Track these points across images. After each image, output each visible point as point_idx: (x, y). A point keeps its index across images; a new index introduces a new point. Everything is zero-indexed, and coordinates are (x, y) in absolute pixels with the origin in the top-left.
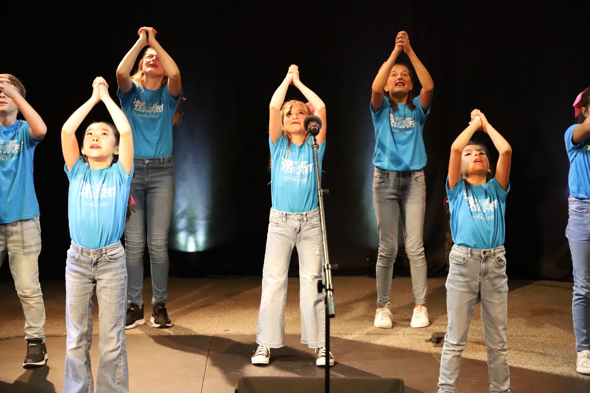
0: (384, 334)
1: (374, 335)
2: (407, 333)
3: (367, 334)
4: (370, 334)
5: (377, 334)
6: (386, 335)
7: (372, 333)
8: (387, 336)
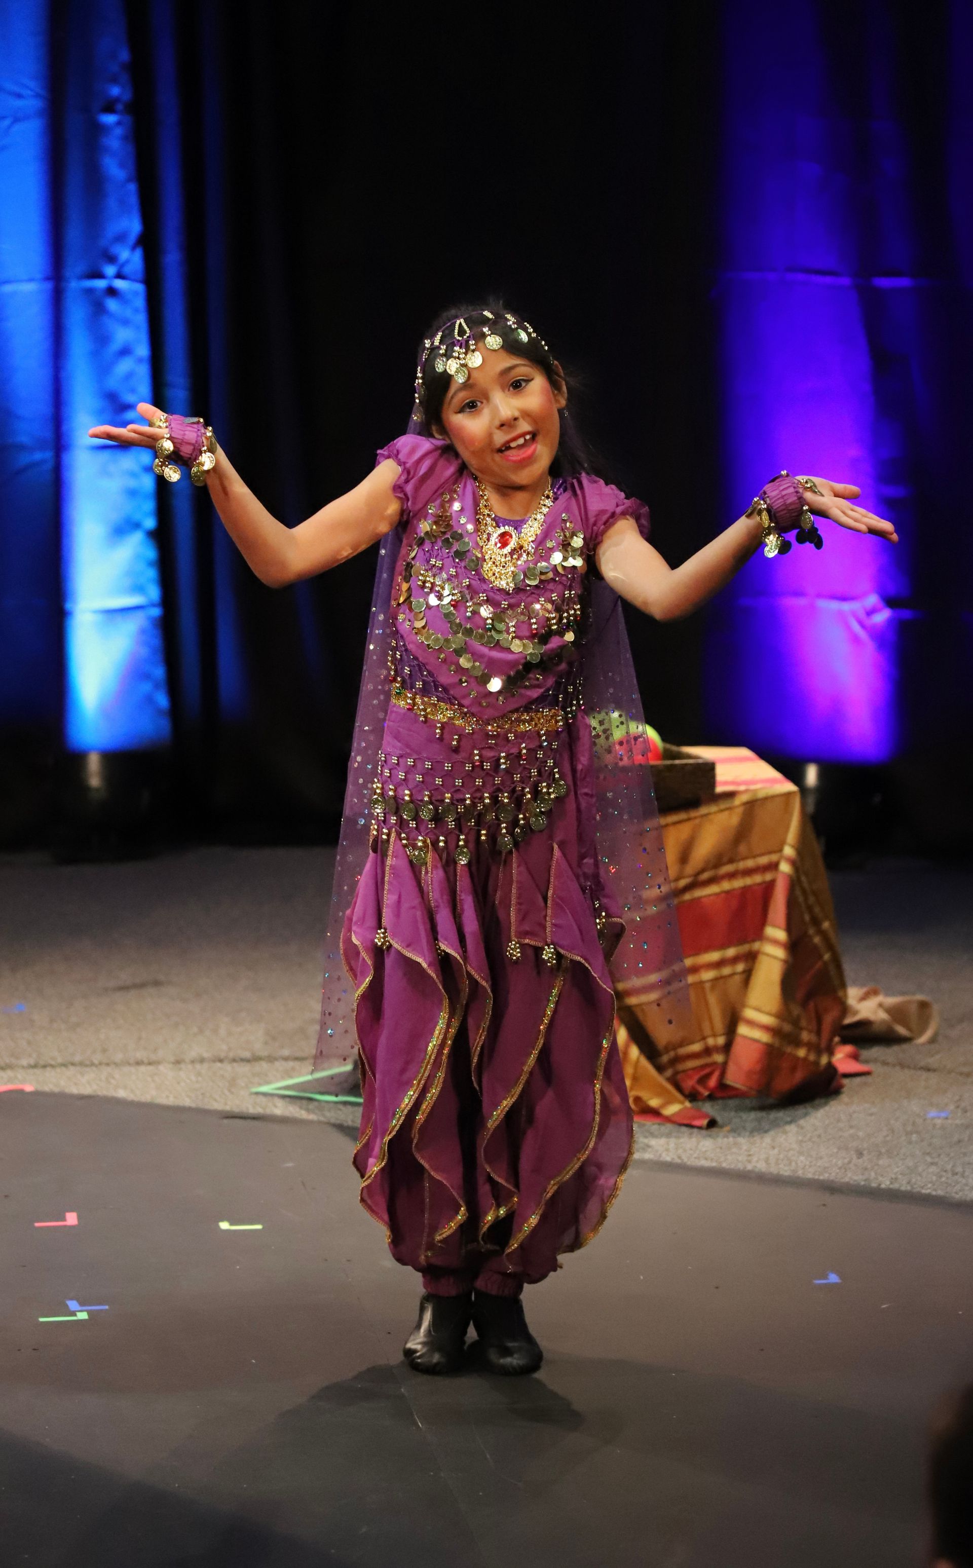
0: (100, 1064)
1: (58, 1070)
2: (193, 1054)
3: (35, 1066)
4: (44, 1067)
5: (73, 1064)
6: (108, 1064)
7: (53, 1063)
8: (109, 1069)
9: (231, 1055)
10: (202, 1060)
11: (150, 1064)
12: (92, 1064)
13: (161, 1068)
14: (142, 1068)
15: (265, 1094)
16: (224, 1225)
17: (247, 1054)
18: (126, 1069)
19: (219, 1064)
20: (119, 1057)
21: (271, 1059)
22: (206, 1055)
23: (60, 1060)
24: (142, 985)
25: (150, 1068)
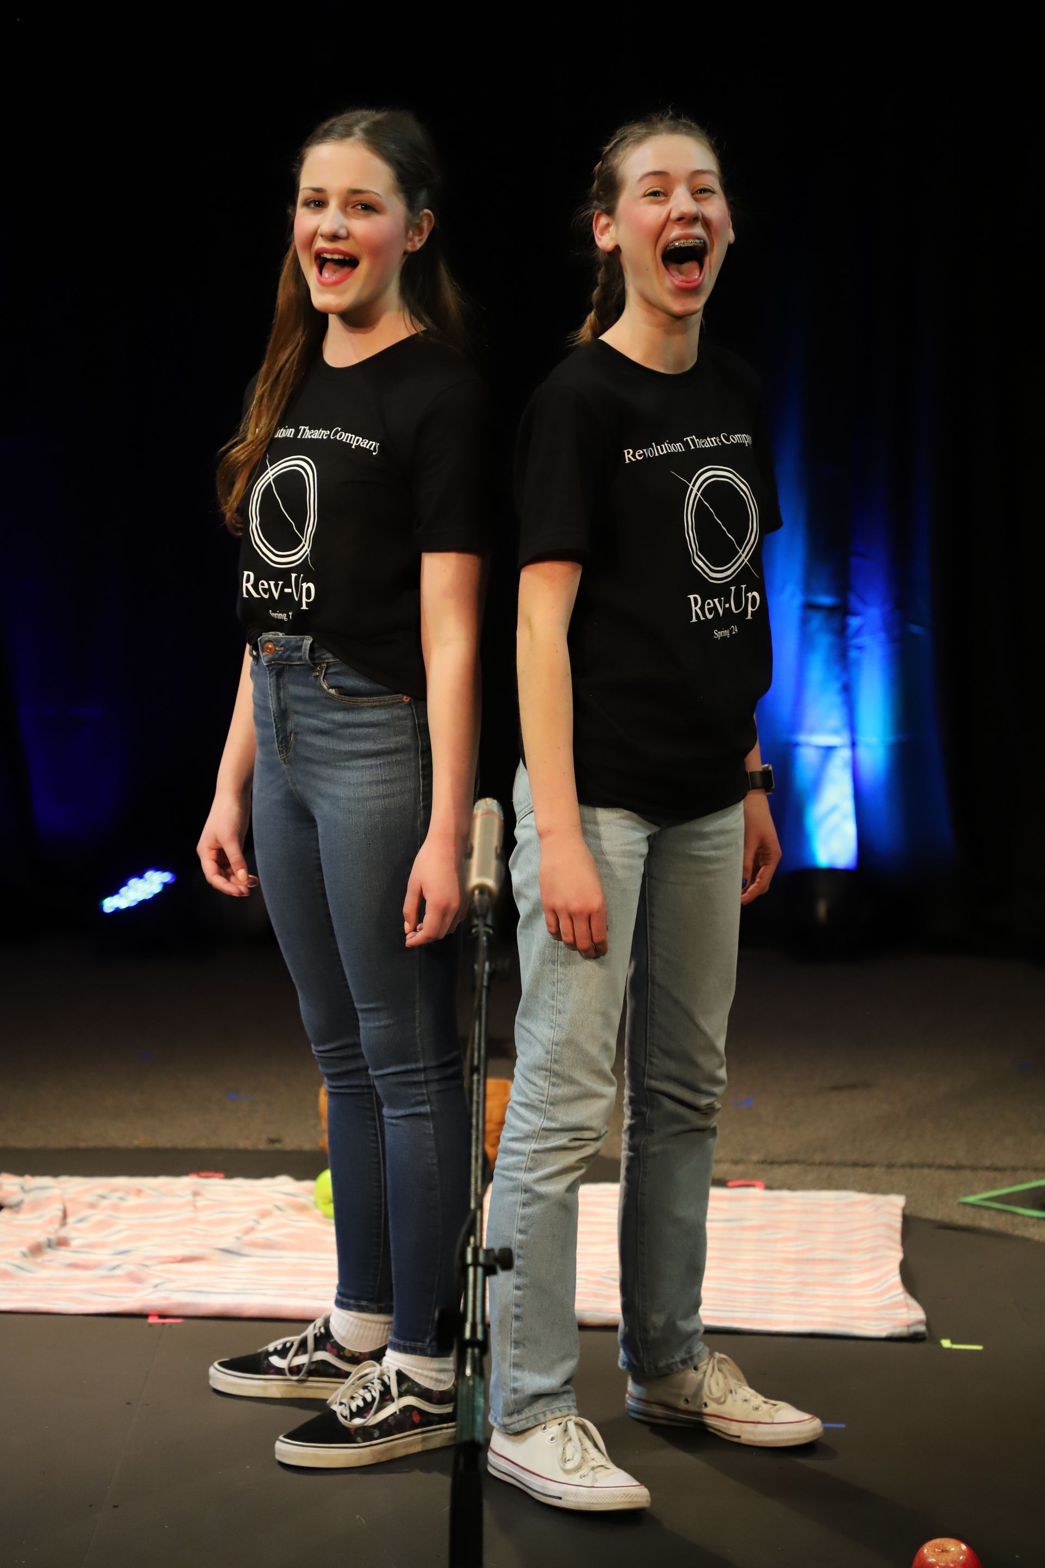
0: (822, 1163)
1: (785, 1167)
3: (764, 1163)
4: (773, 1163)
5: (797, 1162)
7: (780, 1160)
9: (938, 1161)
10: (912, 1166)
11: (866, 1165)
12: (813, 1164)
13: (876, 1170)
14: (860, 1171)
15: (973, 1205)
16: (946, 1343)
17: (952, 1162)
18: (846, 1170)
19: (926, 1171)
20: (837, 1157)
21: (974, 1168)
22: (915, 1161)
23: (785, 1158)
24: (852, 1087)
25: (865, 1170)
